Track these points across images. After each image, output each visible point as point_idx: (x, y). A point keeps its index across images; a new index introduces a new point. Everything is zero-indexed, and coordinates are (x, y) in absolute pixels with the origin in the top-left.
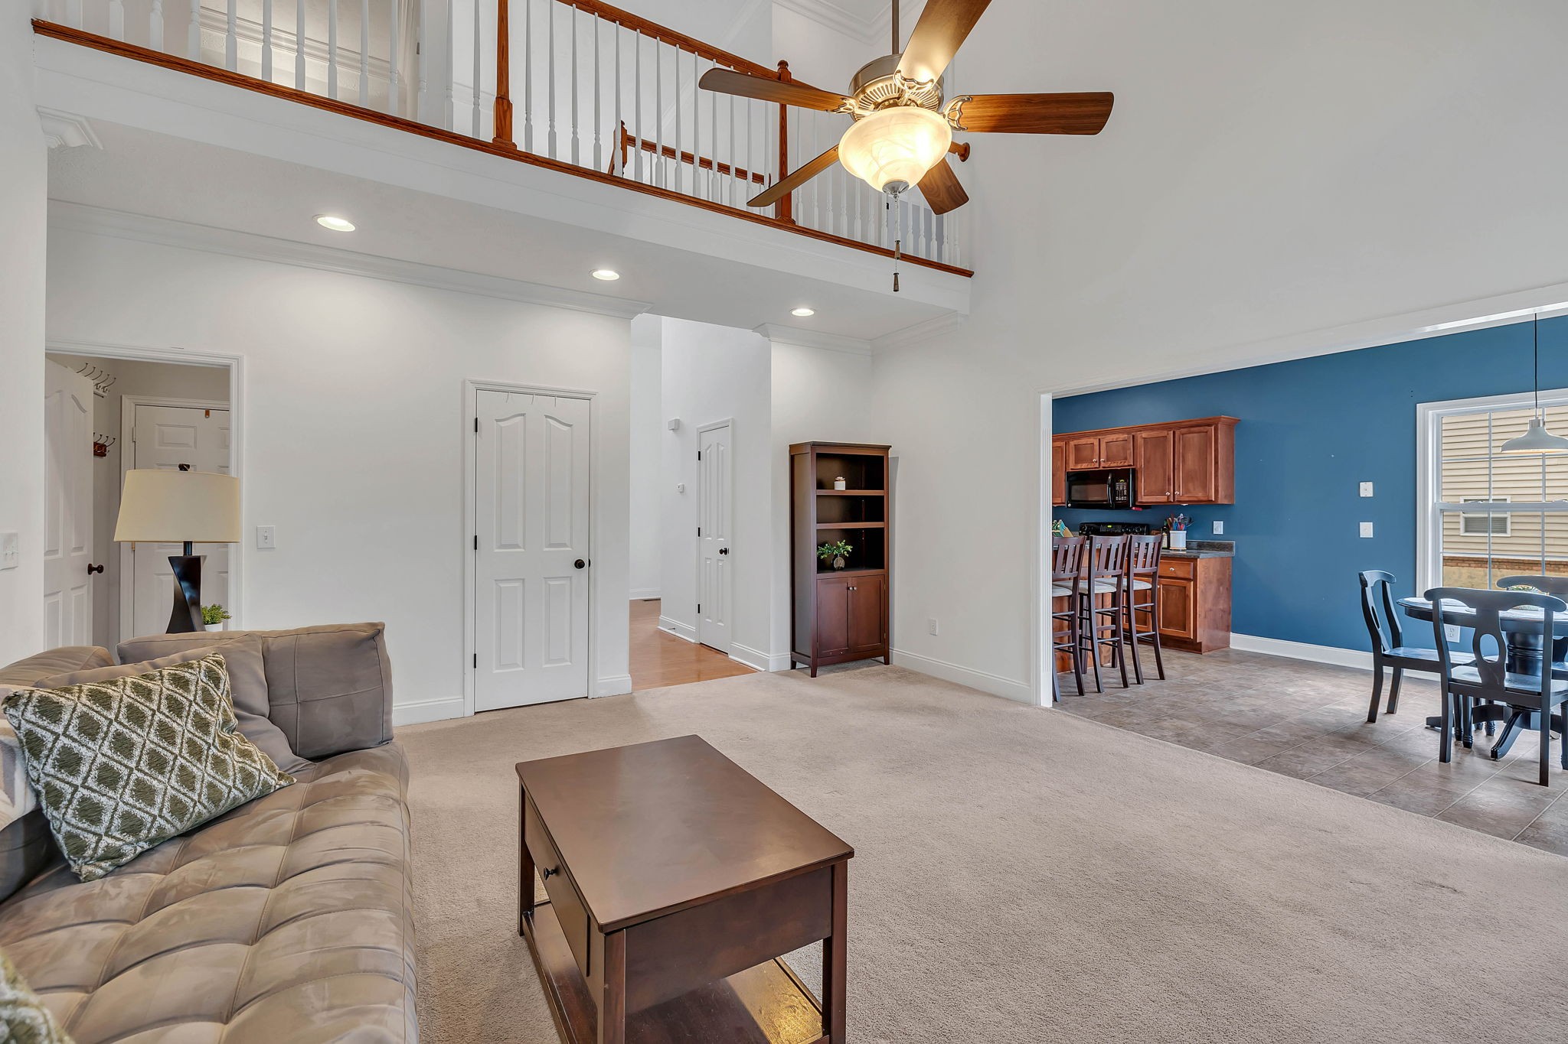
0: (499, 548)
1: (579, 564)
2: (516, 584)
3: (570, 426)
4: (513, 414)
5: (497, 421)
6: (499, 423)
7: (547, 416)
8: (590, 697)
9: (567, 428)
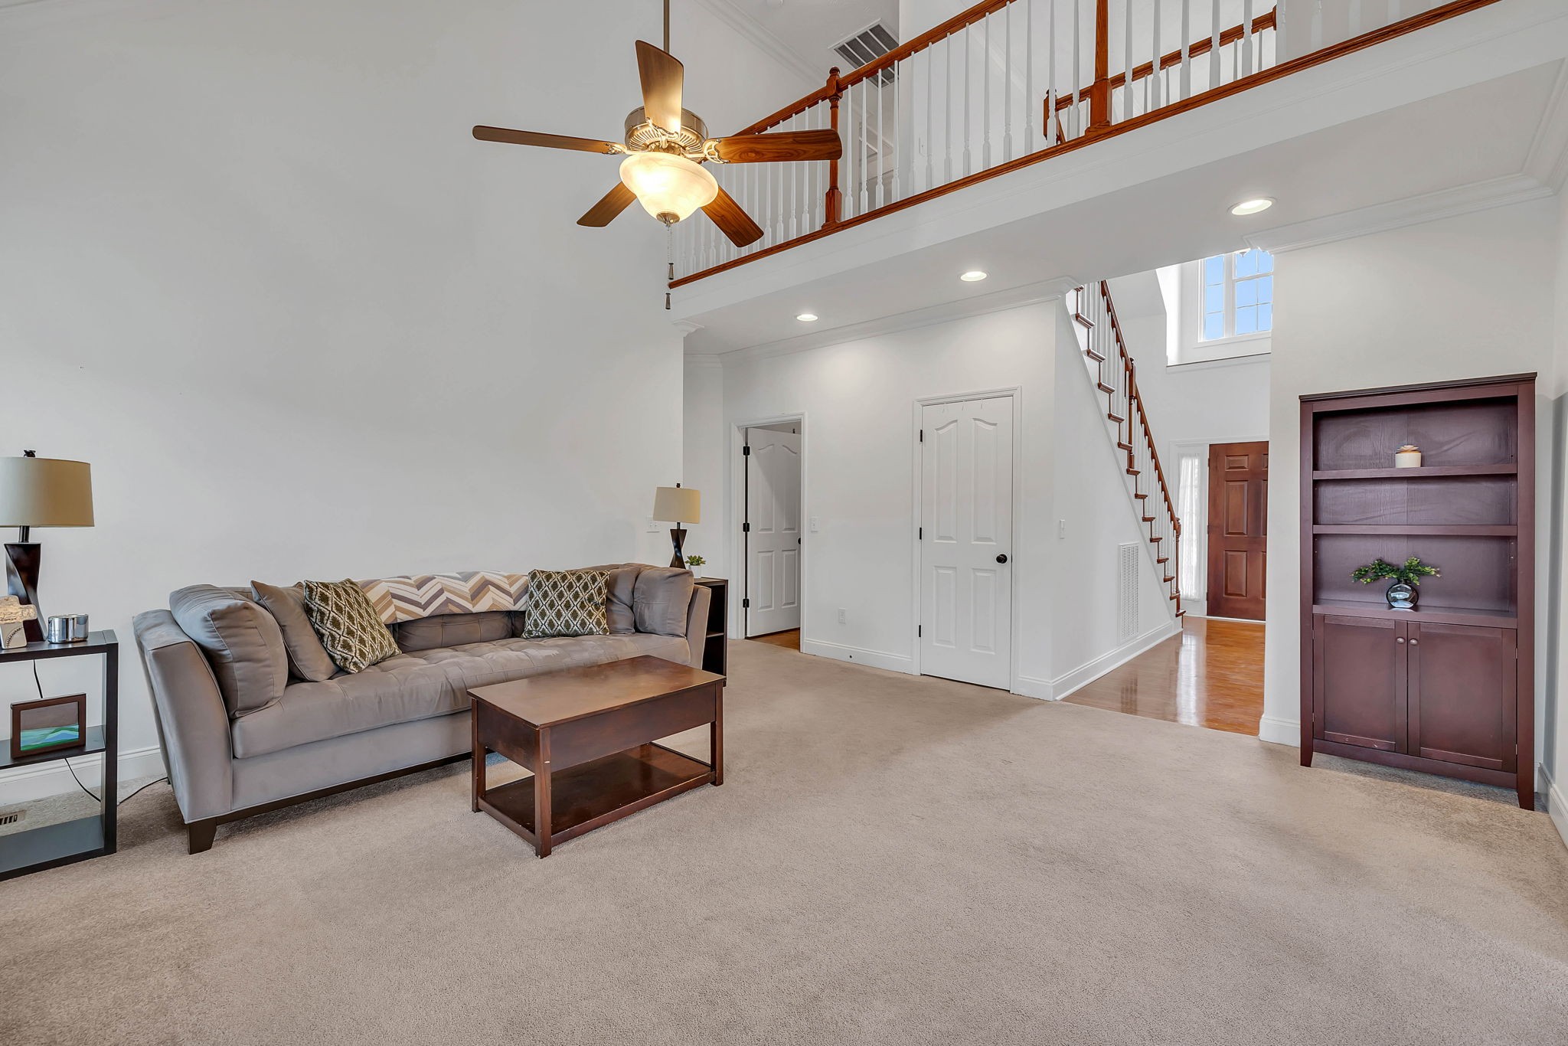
0: (938, 539)
1: (1002, 559)
2: (950, 572)
3: (995, 424)
4: (947, 422)
5: (937, 429)
6: (939, 432)
7: (975, 419)
8: (1011, 692)
9: (991, 428)
